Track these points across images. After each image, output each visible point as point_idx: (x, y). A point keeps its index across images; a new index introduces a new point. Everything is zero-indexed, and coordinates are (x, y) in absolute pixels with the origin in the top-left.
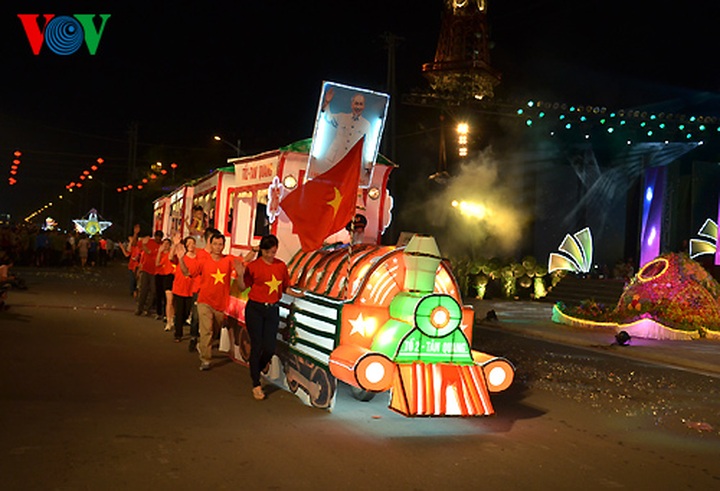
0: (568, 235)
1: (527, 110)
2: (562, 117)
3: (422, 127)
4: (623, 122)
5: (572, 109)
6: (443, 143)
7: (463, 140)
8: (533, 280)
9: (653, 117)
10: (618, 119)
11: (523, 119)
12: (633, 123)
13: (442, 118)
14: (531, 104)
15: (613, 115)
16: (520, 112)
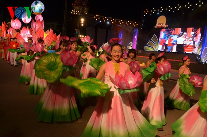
0: (104, 44)
1: (96, 17)
2: (103, 19)
3: (71, 18)
4: (115, 21)
5: (105, 17)
6: (78, 23)
7: (82, 22)
8: (96, 53)
9: (121, 20)
10: (114, 20)
11: (95, 19)
12: (117, 21)
13: (78, 17)
14: (97, 16)
15: (113, 19)
16: (95, 17)
